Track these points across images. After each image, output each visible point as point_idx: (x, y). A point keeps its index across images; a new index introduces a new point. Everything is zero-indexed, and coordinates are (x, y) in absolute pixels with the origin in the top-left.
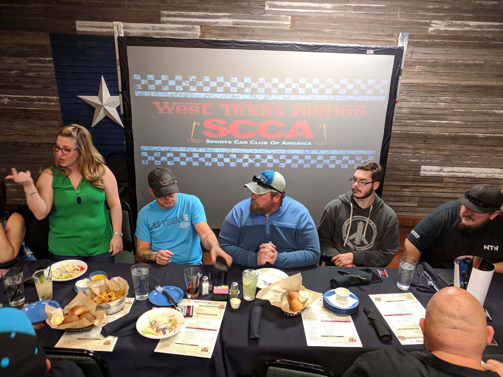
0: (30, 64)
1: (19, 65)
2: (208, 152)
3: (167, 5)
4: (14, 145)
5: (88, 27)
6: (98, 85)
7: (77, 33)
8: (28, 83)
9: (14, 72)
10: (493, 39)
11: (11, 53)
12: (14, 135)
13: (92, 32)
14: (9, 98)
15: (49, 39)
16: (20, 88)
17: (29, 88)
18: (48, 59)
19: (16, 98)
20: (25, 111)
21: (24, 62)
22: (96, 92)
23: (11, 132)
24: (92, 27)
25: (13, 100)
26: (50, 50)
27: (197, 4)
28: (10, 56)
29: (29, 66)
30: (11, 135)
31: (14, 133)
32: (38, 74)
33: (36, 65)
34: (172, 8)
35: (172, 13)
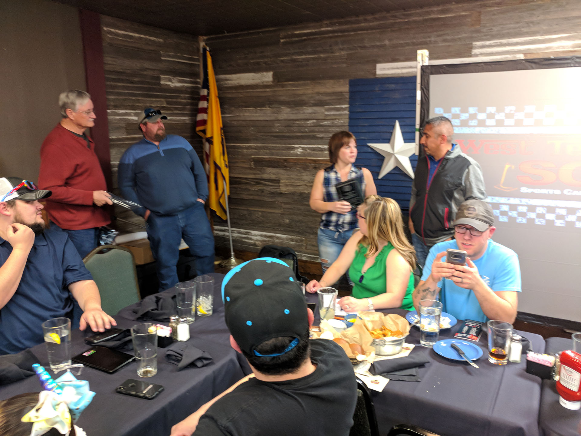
0: (326, 113)
1: (317, 114)
2: (522, 203)
3: (482, 34)
4: (299, 196)
5: (388, 69)
6: (391, 131)
7: (377, 76)
8: (322, 132)
9: (311, 122)
11: (311, 103)
12: (301, 185)
13: (392, 74)
14: (303, 148)
15: (348, 86)
16: (314, 137)
17: (322, 138)
18: (343, 106)
19: (309, 148)
20: (315, 161)
21: (321, 111)
22: (388, 139)
23: (299, 183)
24: (393, 68)
25: (306, 150)
26: (347, 96)
27: (523, 27)
28: (310, 106)
29: (325, 115)
30: (299, 186)
31: (301, 184)
32: (333, 123)
33: (332, 113)
34: (488, 37)
35: (488, 43)
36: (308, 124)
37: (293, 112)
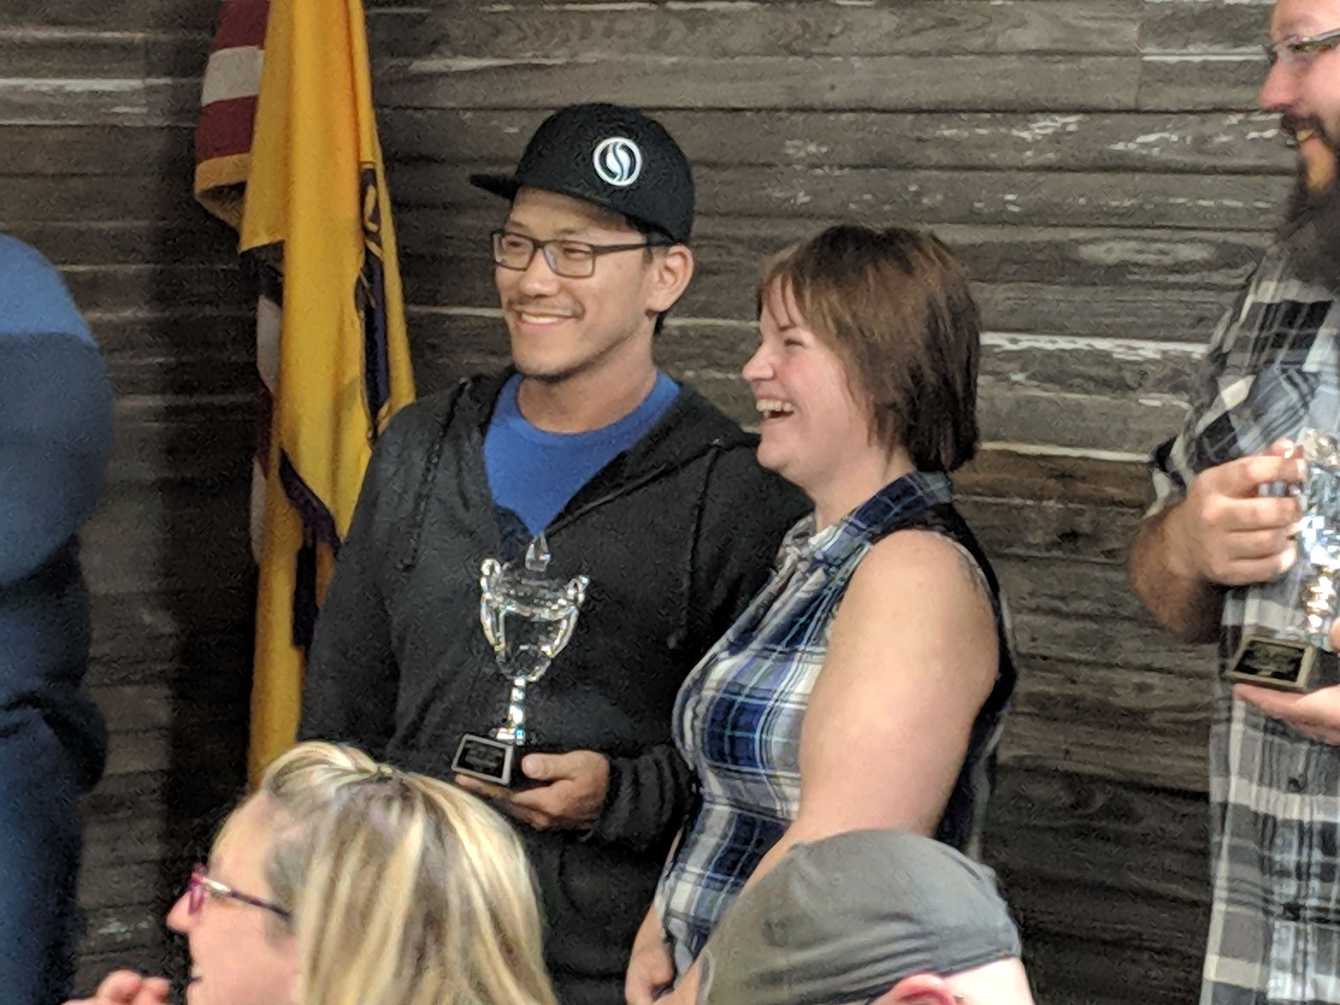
36: (1022, 145)
37: (916, 43)
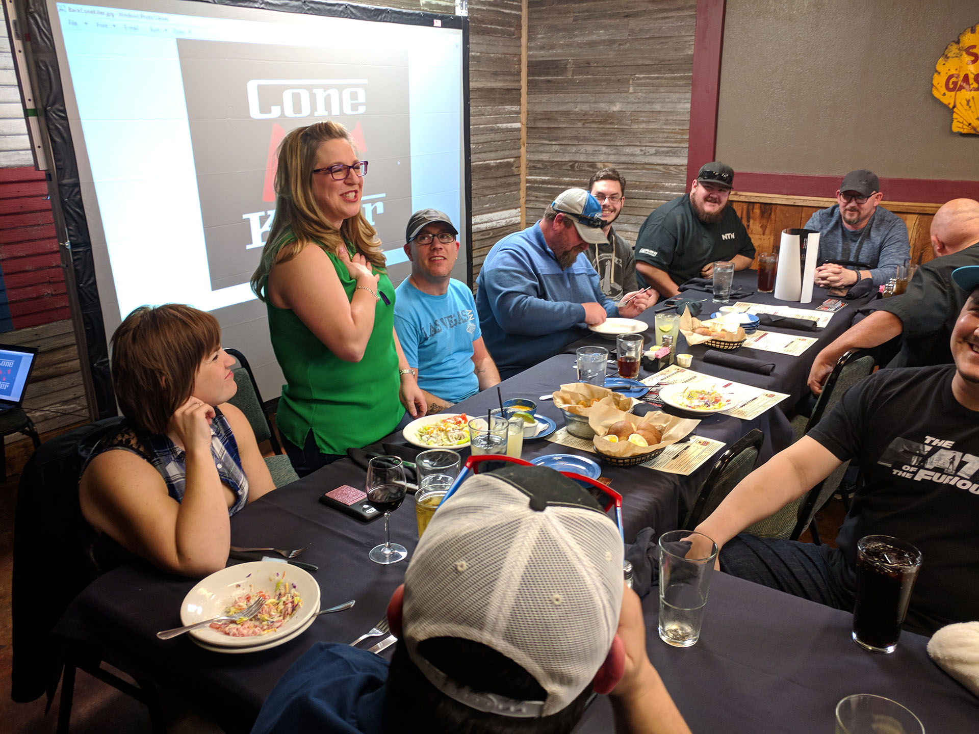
10: (483, 21)
